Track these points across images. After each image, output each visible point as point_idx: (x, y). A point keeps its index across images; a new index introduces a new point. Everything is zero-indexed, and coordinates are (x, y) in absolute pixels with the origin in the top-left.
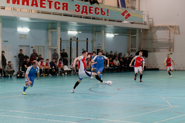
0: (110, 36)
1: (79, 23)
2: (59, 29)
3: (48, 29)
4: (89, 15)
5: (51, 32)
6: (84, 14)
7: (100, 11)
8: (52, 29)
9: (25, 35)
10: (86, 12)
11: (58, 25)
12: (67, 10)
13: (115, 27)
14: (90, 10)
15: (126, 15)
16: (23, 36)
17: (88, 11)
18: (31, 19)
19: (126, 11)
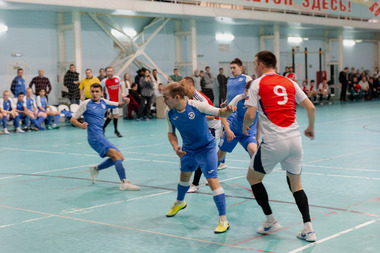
0: (349, 43)
1: (303, 25)
2: (277, 34)
3: (259, 36)
4: (322, 11)
5: (265, 40)
6: (316, 11)
7: (338, 5)
8: (265, 34)
9: (227, 46)
10: (318, 7)
11: (276, 28)
12: (291, 3)
13: (356, 29)
14: (324, 3)
15: (376, 9)
16: (224, 47)
17: (321, 6)
18: (236, 20)
19: (376, 4)
